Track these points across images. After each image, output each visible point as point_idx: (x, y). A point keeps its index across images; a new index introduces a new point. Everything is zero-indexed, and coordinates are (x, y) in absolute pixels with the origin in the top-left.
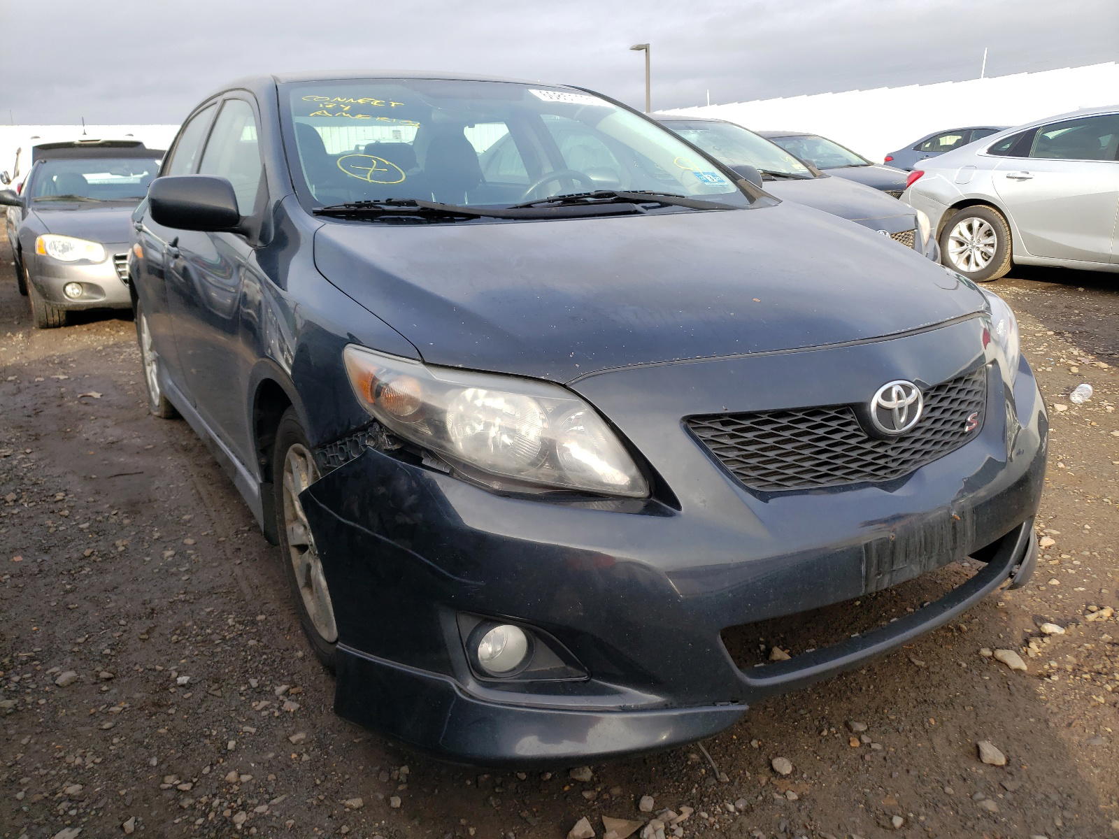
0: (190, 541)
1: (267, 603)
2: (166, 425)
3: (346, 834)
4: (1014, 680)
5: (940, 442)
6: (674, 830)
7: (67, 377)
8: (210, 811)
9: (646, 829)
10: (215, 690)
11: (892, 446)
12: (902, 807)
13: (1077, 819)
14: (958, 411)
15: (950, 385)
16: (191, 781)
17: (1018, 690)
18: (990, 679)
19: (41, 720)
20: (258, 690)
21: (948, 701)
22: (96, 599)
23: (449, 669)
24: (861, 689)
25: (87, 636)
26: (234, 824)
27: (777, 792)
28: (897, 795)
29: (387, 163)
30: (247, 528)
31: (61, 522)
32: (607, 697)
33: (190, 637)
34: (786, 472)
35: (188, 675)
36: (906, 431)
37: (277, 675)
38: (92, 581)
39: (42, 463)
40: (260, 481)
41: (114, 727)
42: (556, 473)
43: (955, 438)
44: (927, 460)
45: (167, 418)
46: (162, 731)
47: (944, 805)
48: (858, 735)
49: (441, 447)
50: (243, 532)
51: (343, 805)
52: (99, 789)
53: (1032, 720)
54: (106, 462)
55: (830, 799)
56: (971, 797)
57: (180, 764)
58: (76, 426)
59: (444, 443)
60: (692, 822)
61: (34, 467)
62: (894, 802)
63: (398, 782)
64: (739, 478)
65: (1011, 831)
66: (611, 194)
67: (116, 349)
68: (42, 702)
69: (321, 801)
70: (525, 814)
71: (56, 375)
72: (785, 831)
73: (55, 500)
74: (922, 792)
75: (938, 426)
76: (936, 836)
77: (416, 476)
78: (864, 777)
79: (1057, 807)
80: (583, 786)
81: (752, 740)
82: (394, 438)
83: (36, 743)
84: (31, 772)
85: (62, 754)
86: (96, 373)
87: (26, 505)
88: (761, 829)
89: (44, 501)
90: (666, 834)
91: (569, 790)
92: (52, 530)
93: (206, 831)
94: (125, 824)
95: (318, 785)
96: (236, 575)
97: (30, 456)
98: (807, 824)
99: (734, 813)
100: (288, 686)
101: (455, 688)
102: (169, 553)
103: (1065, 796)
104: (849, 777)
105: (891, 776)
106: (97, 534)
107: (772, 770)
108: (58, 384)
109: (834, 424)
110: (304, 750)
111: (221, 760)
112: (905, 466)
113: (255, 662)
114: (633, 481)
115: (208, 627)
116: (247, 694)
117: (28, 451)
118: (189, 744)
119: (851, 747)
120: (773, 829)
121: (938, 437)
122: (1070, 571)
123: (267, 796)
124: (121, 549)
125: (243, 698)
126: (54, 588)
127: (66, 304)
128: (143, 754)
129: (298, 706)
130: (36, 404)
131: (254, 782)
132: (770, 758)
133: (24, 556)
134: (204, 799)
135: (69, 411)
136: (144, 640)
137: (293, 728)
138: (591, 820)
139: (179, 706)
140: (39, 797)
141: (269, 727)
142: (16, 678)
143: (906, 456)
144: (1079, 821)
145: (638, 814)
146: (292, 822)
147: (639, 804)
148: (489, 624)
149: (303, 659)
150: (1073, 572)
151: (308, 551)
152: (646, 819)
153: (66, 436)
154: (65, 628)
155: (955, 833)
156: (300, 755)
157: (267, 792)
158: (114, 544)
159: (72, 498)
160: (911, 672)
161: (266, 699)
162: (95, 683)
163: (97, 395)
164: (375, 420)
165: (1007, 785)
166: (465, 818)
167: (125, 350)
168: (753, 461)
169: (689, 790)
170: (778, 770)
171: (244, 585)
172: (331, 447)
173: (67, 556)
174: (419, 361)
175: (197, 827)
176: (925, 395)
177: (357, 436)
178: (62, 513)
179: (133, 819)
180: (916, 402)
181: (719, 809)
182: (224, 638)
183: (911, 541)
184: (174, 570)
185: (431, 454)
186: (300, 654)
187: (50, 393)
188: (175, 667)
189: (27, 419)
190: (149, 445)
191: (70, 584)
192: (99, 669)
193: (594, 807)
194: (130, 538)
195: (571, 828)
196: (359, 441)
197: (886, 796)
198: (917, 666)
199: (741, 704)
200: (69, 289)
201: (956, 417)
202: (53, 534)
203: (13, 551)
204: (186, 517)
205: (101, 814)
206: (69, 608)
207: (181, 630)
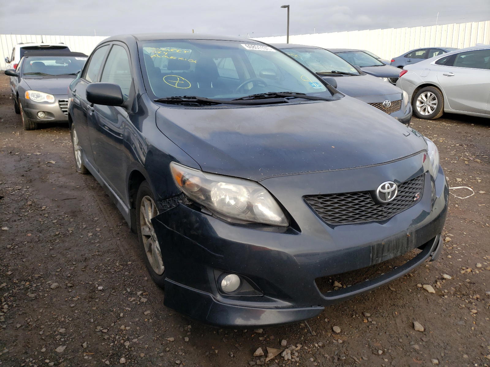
0: (98, 229)
1: (131, 257)
2: (84, 177)
3: (168, 351)
4: (430, 297)
5: (404, 205)
6: (294, 353)
7: (40, 154)
8: (115, 340)
9: (284, 353)
10: (113, 292)
11: (384, 207)
12: (382, 347)
13: (450, 353)
14: (412, 192)
15: (409, 182)
16: (107, 329)
17: (431, 301)
18: (420, 296)
19: (46, 303)
20: (131, 293)
21: (403, 305)
22: (62, 253)
23: (210, 290)
24: (369, 299)
25: (61, 268)
26: (125, 346)
27: (335, 340)
28: (381, 342)
29: (183, 79)
30: (121, 224)
31: (45, 220)
32: (271, 303)
33: (101, 270)
34: (342, 217)
35: (102, 286)
36: (391, 201)
37: (138, 287)
38: (60, 245)
39: (34, 193)
40: (130, 208)
41: (75, 306)
42: (253, 216)
43: (410, 203)
44: (398, 212)
45: (84, 174)
46: (94, 308)
47: (399, 346)
48: (367, 318)
49: (209, 205)
50: (120, 226)
51: (167, 340)
52: (72, 330)
53: (435, 313)
54: (60, 193)
55: (355, 343)
56: (409, 343)
57: (102, 322)
58: (47, 177)
59: (210, 204)
60: (301, 350)
61: (31, 194)
62: (379, 345)
63: (187, 331)
64: (324, 220)
65: (423, 357)
66: (275, 94)
67: (60, 141)
68: (46, 295)
69: (158, 338)
70: (237, 345)
71: (36, 152)
72: (337, 355)
73: (42, 209)
74: (391, 341)
75: (403, 198)
76: (395, 358)
77: (198, 216)
78: (368, 335)
79: (442, 348)
80: (259, 335)
81: (325, 319)
82: (190, 200)
83: (45, 312)
84: (44, 323)
85: (56, 316)
86: (52, 152)
87: (30, 211)
88: (328, 354)
89: (37, 210)
90: (291, 355)
91: (253, 337)
92: (42, 223)
93: (114, 348)
94: (83, 344)
95: (156, 332)
96: (118, 244)
97: (29, 189)
98: (346, 352)
99: (318, 347)
100: (142, 292)
101: (213, 298)
102: (90, 234)
103: (446, 344)
104: (362, 334)
105: (379, 334)
106: (60, 225)
107: (333, 331)
108: (37, 157)
109: (362, 199)
110: (150, 318)
111: (118, 321)
112: (389, 215)
113: (128, 281)
114: (283, 220)
115: (109, 266)
116: (126, 295)
117: (28, 187)
118: (105, 314)
119: (364, 322)
120: (332, 354)
121: (403, 203)
122: (456, 252)
123: (137, 336)
124: (71, 232)
125: (125, 296)
126: (45, 248)
127: (38, 120)
128: (87, 317)
129: (147, 300)
130: (29, 166)
131: (131, 330)
132: (332, 326)
133: (32, 234)
134: (113, 336)
135: (43, 169)
136: (83, 271)
137: (145, 309)
138: (262, 349)
139: (100, 299)
140: (49, 333)
141: (136, 308)
142: (35, 285)
143: (390, 211)
144: (451, 354)
145: (280, 347)
146: (147, 346)
147: (281, 342)
148: (226, 274)
149: (147, 280)
150: (457, 252)
151: (150, 238)
152: (284, 349)
153: (43, 181)
154: (52, 265)
155: (402, 357)
156: (149, 320)
157: (137, 334)
158: (68, 230)
159: (48, 209)
160: (389, 293)
161: (134, 297)
162: (66, 288)
163: (54, 162)
164: (183, 193)
165: (424, 339)
166: (214, 346)
167: (64, 141)
168: (330, 213)
169: (300, 338)
170: (335, 331)
171: (122, 249)
172: (164, 201)
173: (49, 234)
174: (200, 170)
175: (111, 346)
176: (399, 186)
177: (175, 198)
178: (45, 215)
179: (86, 343)
180: (395, 189)
181: (312, 346)
182: (115, 271)
183: (390, 245)
184: (93, 241)
185: (205, 207)
186: (146, 278)
187: (34, 161)
188: (97, 283)
189: (26, 172)
190: (78, 186)
191: (51, 246)
192: (67, 282)
193: (263, 343)
194: (74, 227)
195: (255, 351)
196: (176, 200)
197: (376, 342)
198: (392, 290)
199: (322, 307)
200: (39, 114)
201: (411, 195)
202: (42, 225)
203: (27, 231)
204: (96, 219)
205: (73, 340)
206: (52, 257)
207: (98, 267)
